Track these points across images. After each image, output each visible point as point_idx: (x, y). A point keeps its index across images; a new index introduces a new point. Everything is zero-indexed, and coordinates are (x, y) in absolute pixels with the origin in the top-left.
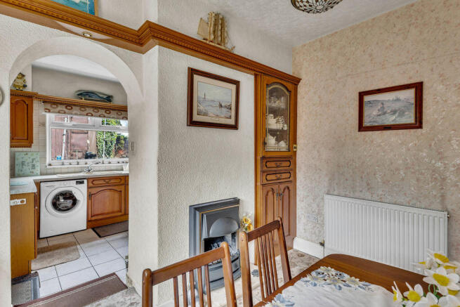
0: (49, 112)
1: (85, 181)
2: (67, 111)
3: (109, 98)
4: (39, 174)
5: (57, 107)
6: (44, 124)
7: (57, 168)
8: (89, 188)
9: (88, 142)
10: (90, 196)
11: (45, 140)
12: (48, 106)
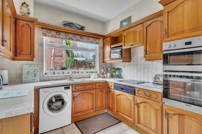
0: (46, 35)
1: (71, 87)
2: (56, 35)
3: (82, 28)
4: (39, 81)
5: (51, 32)
6: (42, 45)
7: (50, 77)
8: (73, 92)
9: (63, 61)
10: (74, 98)
11: (43, 56)
12: (45, 31)
